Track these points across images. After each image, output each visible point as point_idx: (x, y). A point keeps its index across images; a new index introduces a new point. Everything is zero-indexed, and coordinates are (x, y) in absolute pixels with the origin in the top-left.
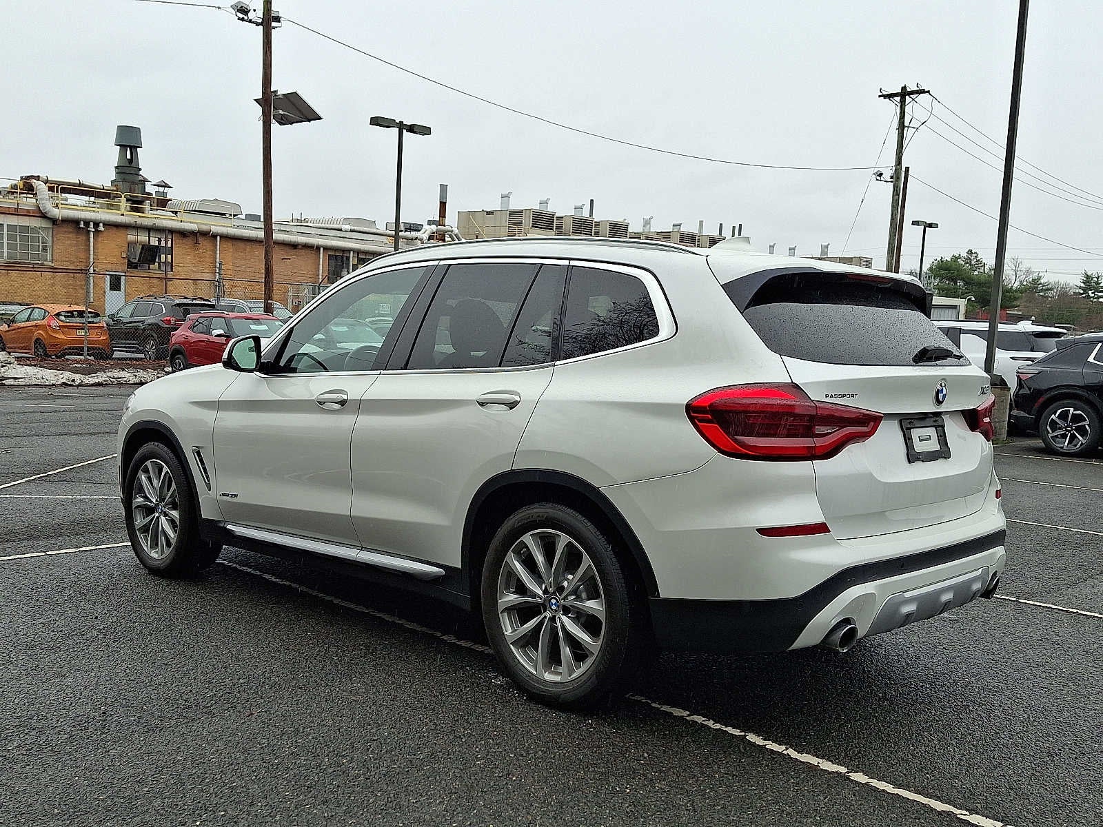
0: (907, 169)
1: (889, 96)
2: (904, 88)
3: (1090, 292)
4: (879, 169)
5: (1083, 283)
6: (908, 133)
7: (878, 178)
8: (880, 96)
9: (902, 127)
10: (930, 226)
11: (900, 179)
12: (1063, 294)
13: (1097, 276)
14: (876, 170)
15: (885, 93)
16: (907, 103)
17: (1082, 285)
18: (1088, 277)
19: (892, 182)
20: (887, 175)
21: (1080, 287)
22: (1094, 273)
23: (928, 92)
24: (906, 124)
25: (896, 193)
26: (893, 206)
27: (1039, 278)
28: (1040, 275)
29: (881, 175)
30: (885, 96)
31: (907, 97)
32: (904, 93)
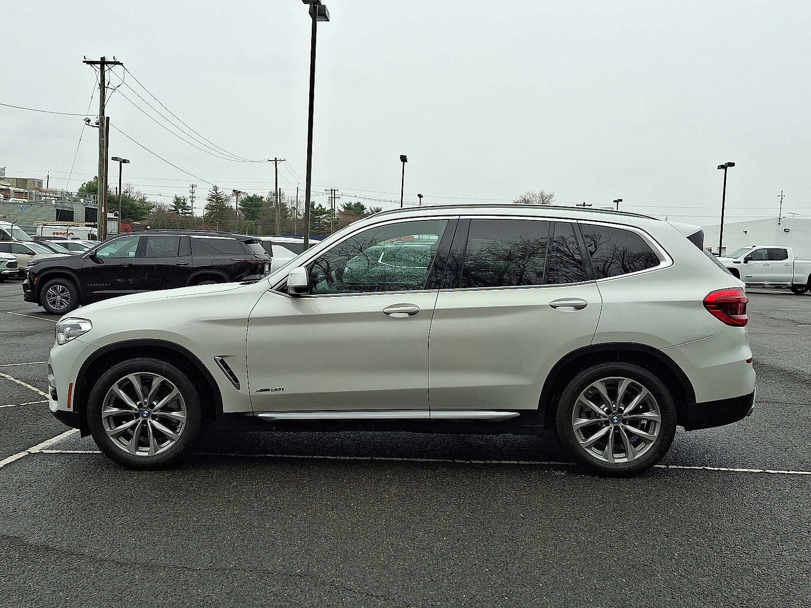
0: (108, 118)
1: (91, 63)
2: (103, 59)
3: (179, 210)
4: (88, 117)
5: (175, 203)
6: (108, 92)
7: (88, 123)
8: (84, 62)
9: (103, 87)
10: (124, 161)
11: (104, 125)
12: (160, 210)
13: (183, 198)
14: (86, 117)
15: (87, 60)
16: (105, 70)
17: (174, 204)
18: (177, 199)
19: (98, 127)
20: (94, 120)
21: (172, 206)
22: (181, 196)
23: (122, 64)
24: (106, 85)
25: (101, 136)
26: (100, 145)
27: (144, 199)
28: (145, 196)
29: (89, 121)
30: (88, 63)
31: (105, 65)
32: (103, 62)
